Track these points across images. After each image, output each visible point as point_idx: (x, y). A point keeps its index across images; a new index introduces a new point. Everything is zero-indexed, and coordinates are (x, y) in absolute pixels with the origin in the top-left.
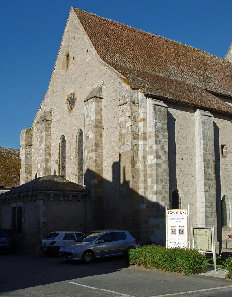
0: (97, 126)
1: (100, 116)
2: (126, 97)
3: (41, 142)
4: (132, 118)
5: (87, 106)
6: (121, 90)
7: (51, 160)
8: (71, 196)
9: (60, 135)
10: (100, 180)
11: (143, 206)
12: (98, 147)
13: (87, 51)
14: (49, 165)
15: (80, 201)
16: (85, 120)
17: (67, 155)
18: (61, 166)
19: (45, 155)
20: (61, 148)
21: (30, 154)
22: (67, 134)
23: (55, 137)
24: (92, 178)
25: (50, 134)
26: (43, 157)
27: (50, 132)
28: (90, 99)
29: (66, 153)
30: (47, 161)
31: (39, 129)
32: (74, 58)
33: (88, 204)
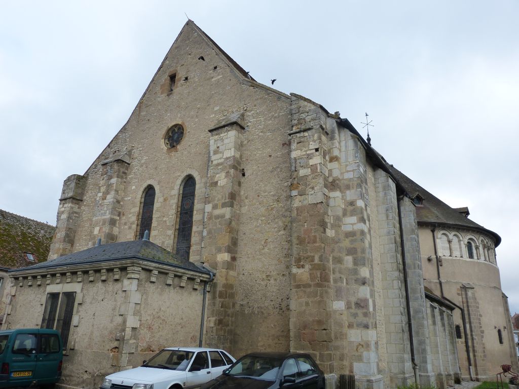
0: (234, 167)
1: (239, 153)
2: (308, 120)
4: (322, 152)
5: (216, 137)
6: (298, 112)
7: (119, 223)
8: (185, 278)
9: (145, 185)
10: (233, 255)
11: (338, 305)
12: (235, 199)
13: (215, 68)
14: (116, 231)
15: (196, 289)
16: (209, 157)
17: (155, 216)
18: (138, 233)
19: (112, 213)
20: (142, 205)
21: (76, 213)
22: (159, 183)
23: (134, 187)
24: (219, 250)
25: (125, 182)
26: (108, 216)
27: (124, 180)
28: (224, 126)
29: (154, 212)
30: (113, 222)
31: (106, 174)
32: (186, 79)
33: (208, 295)
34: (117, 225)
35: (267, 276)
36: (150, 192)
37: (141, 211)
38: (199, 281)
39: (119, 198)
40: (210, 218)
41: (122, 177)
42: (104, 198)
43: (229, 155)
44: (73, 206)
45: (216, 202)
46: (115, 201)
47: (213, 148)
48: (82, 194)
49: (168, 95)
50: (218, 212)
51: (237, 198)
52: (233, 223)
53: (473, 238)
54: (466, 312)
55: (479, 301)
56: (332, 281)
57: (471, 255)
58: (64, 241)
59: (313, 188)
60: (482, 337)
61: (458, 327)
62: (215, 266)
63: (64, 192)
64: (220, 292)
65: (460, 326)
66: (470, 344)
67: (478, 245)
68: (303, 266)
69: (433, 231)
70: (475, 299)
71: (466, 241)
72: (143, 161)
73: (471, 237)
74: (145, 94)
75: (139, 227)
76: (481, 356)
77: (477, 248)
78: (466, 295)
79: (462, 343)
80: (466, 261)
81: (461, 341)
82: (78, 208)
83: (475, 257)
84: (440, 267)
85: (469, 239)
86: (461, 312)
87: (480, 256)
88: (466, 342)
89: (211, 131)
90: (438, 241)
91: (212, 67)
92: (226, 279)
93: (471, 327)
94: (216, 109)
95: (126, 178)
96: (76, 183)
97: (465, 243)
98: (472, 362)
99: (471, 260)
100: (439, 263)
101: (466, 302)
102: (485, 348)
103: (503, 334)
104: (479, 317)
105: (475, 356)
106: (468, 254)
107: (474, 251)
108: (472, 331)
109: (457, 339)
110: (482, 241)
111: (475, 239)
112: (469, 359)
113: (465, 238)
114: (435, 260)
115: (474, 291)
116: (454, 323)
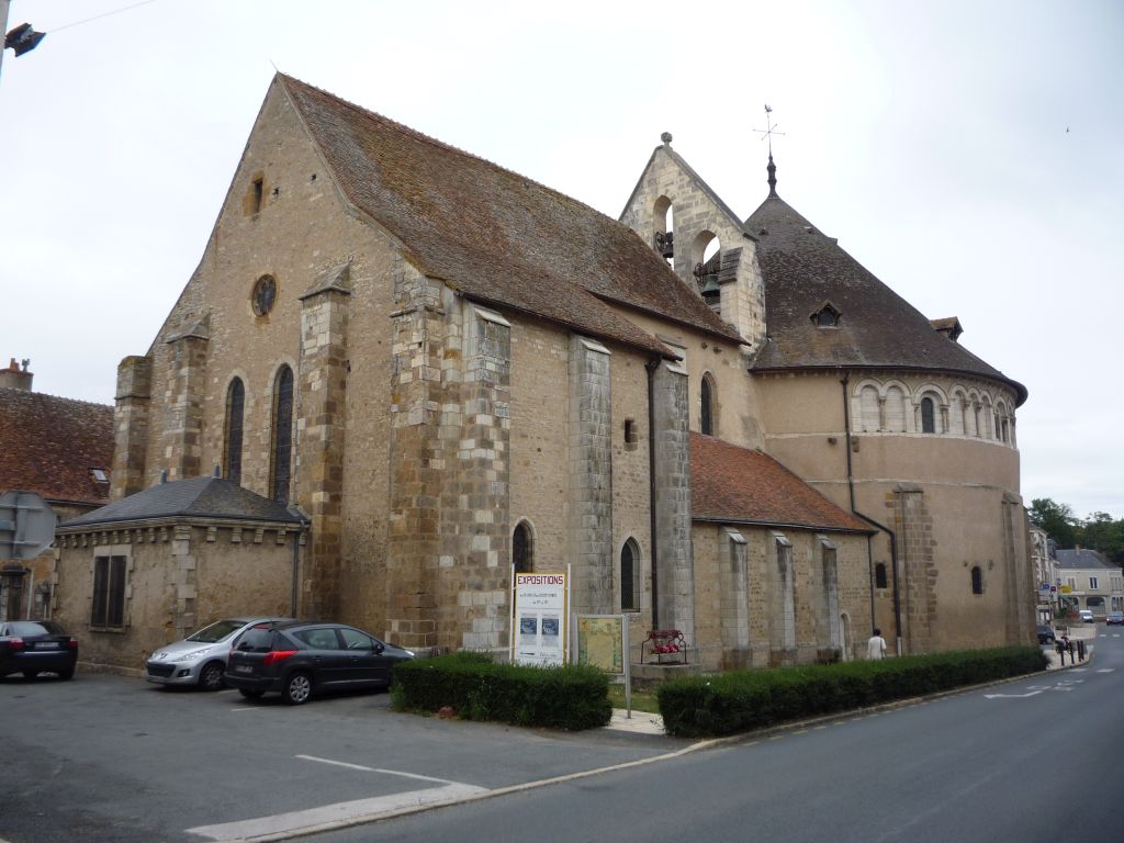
0: (332, 361)
1: (341, 336)
2: (413, 296)
3: (177, 391)
4: (427, 347)
5: (309, 310)
6: (402, 280)
7: (201, 438)
8: (260, 531)
9: (230, 378)
10: (334, 493)
11: (447, 561)
12: (334, 411)
13: (314, 177)
14: (196, 451)
15: (282, 545)
16: (301, 343)
17: (246, 428)
18: (227, 455)
19: (187, 425)
20: (230, 410)
21: (143, 420)
22: (249, 374)
23: (216, 380)
24: (314, 489)
25: (203, 371)
26: (181, 430)
27: (203, 367)
28: (317, 294)
29: (244, 421)
30: (190, 439)
31: (174, 358)
32: (277, 190)
33: (302, 552)
34: (198, 442)
35: (375, 522)
36: (237, 386)
37: (229, 418)
38: (284, 533)
39: (197, 399)
40: (303, 440)
41: (198, 364)
42: (174, 401)
43: (323, 343)
44: (136, 409)
45: (310, 416)
46: (190, 404)
47: (305, 329)
48: (148, 387)
49: (254, 219)
50: (312, 431)
51: (339, 408)
52: (332, 447)
53: (935, 389)
54: (899, 539)
55: (933, 517)
56: (439, 530)
57: (929, 426)
58: (129, 466)
59: (413, 402)
60: (933, 583)
61: (880, 568)
62: (310, 509)
63: (119, 387)
64: (317, 546)
65: (886, 564)
66: (902, 597)
67: (945, 403)
68: (400, 513)
69: (844, 383)
70: (924, 512)
71: (918, 398)
72: (226, 336)
73: (930, 388)
74: (222, 211)
75: (227, 445)
76: (921, 619)
77: (944, 409)
78: (904, 504)
79: (886, 595)
80: (913, 438)
81: (884, 593)
82: (145, 411)
83: (938, 428)
84: (854, 455)
85: (925, 393)
86: (889, 538)
87: (948, 426)
88: (896, 594)
89: (302, 299)
90: (854, 403)
91: (309, 176)
92: (323, 529)
93: (906, 566)
94: (316, 253)
95: (205, 364)
96: (136, 371)
97: (916, 402)
98: (902, 629)
99: (927, 435)
100: (852, 447)
101: (901, 520)
102: (935, 602)
103: (986, 575)
104: (929, 546)
105: (909, 618)
106: (920, 423)
107: (937, 417)
108: (907, 573)
109: (876, 590)
110: (958, 393)
111: (940, 392)
112: (898, 623)
113: (916, 392)
114: (845, 440)
115: (922, 497)
116: (874, 560)
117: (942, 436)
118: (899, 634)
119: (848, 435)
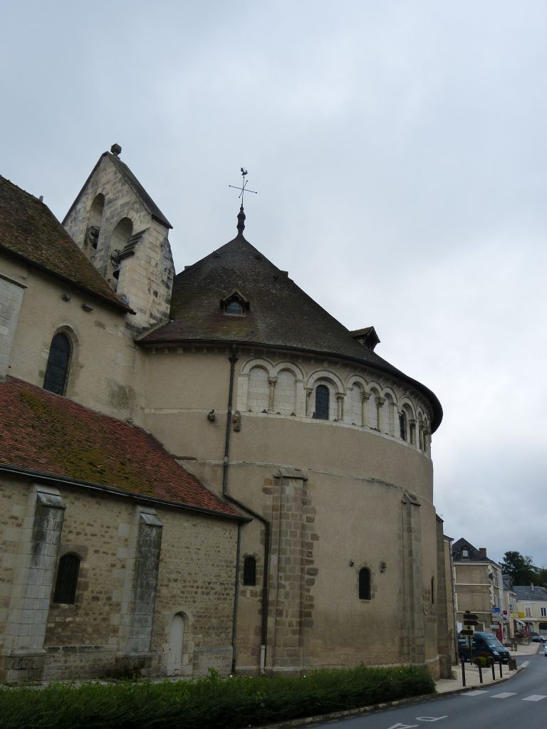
53: (331, 376)
54: (274, 529)
55: (317, 509)
57: (322, 412)
60: (312, 582)
61: (250, 561)
65: (257, 558)
66: (271, 597)
67: (341, 390)
69: (233, 361)
71: (312, 383)
73: (325, 374)
76: (290, 625)
77: (340, 398)
78: (282, 491)
79: (253, 594)
80: (301, 424)
81: (251, 591)
83: (332, 415)
84: (234, 435)
85: (320, 379)
86: (263, 528)
87: (342, 415)
88: (265, 593)
90: (241, 382)
93: (279, 560)
97: (309, 386)
98: (269, 636)
99: (318, 421)
100: (233, 426)
101: (278, 508)
102: (312, 606)
103: (377, 579)
104: (309, 540)
105: (277, 623)
106: (313, 409)
107: (333, 404)
108: (279, 569)
109: (241, 587)
110: (356, 384)
111: (335, 379)
112: (263, 629)
113: (309, 377)
114: (225, 418)
115: (305, 485)
116: (242, 552)
117: (335, 424)
118: (264, 642)
119: (229, 413)
